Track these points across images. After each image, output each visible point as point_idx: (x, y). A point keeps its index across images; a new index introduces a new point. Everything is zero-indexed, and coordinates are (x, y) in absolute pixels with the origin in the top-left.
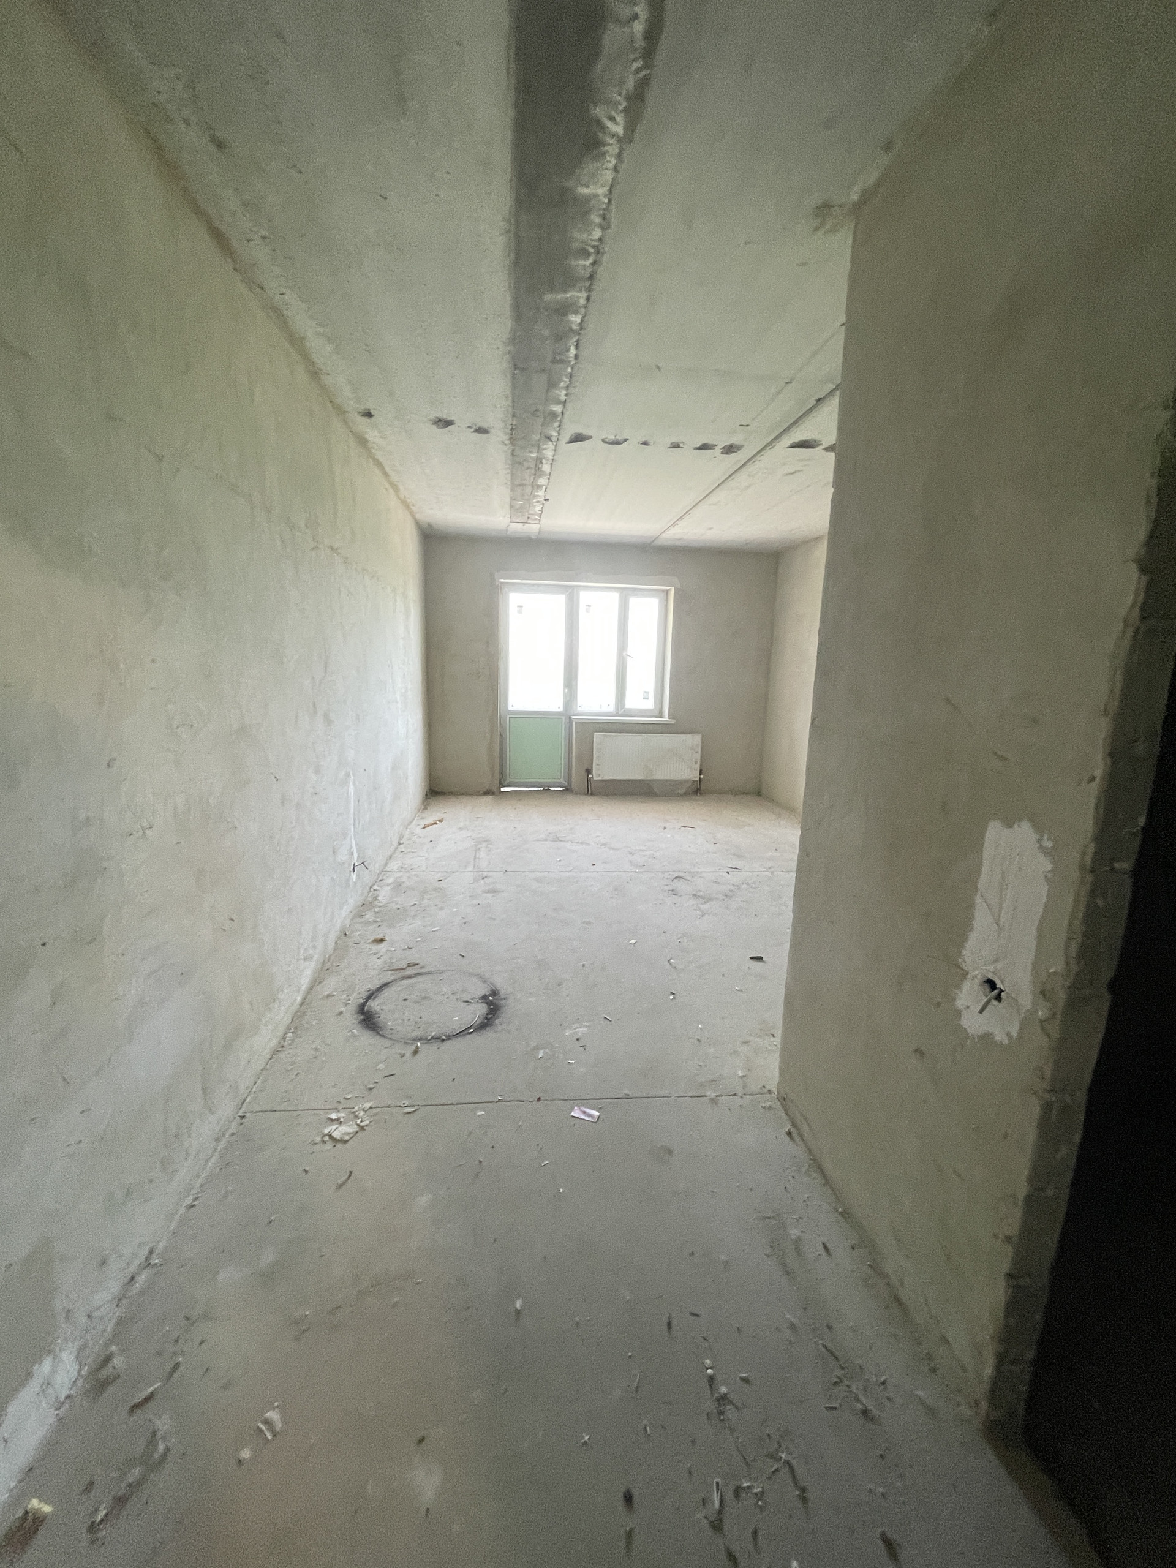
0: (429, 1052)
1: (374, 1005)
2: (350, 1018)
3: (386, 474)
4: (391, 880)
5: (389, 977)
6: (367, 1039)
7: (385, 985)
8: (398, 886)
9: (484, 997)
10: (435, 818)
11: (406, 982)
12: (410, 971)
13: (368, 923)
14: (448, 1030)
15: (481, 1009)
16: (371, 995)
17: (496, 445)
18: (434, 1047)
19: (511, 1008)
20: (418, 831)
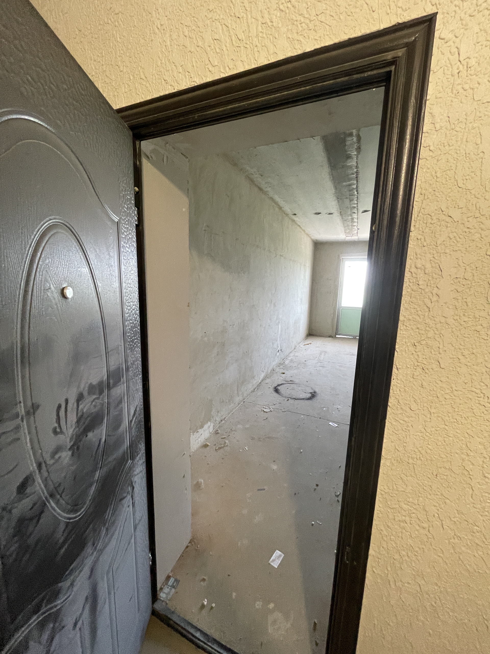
0: (291, 401)
1: (279, 388)
2: (272, 390)
3: (301, 228)
4: (290, 358)
5: (284, 382)
6: (275, 394)
7: (283, 384)
8: (292, 361)
9: (311, 393)
10: (309, 343)
11: (288, 385)
12: (291, 382)
13: (280, 368)
14: (298, 397)
15: (309, 395)
16: (279, 385)
17: (336, 217)
18: (293, 400)
19: (318, 397)
20: (302, 346)
